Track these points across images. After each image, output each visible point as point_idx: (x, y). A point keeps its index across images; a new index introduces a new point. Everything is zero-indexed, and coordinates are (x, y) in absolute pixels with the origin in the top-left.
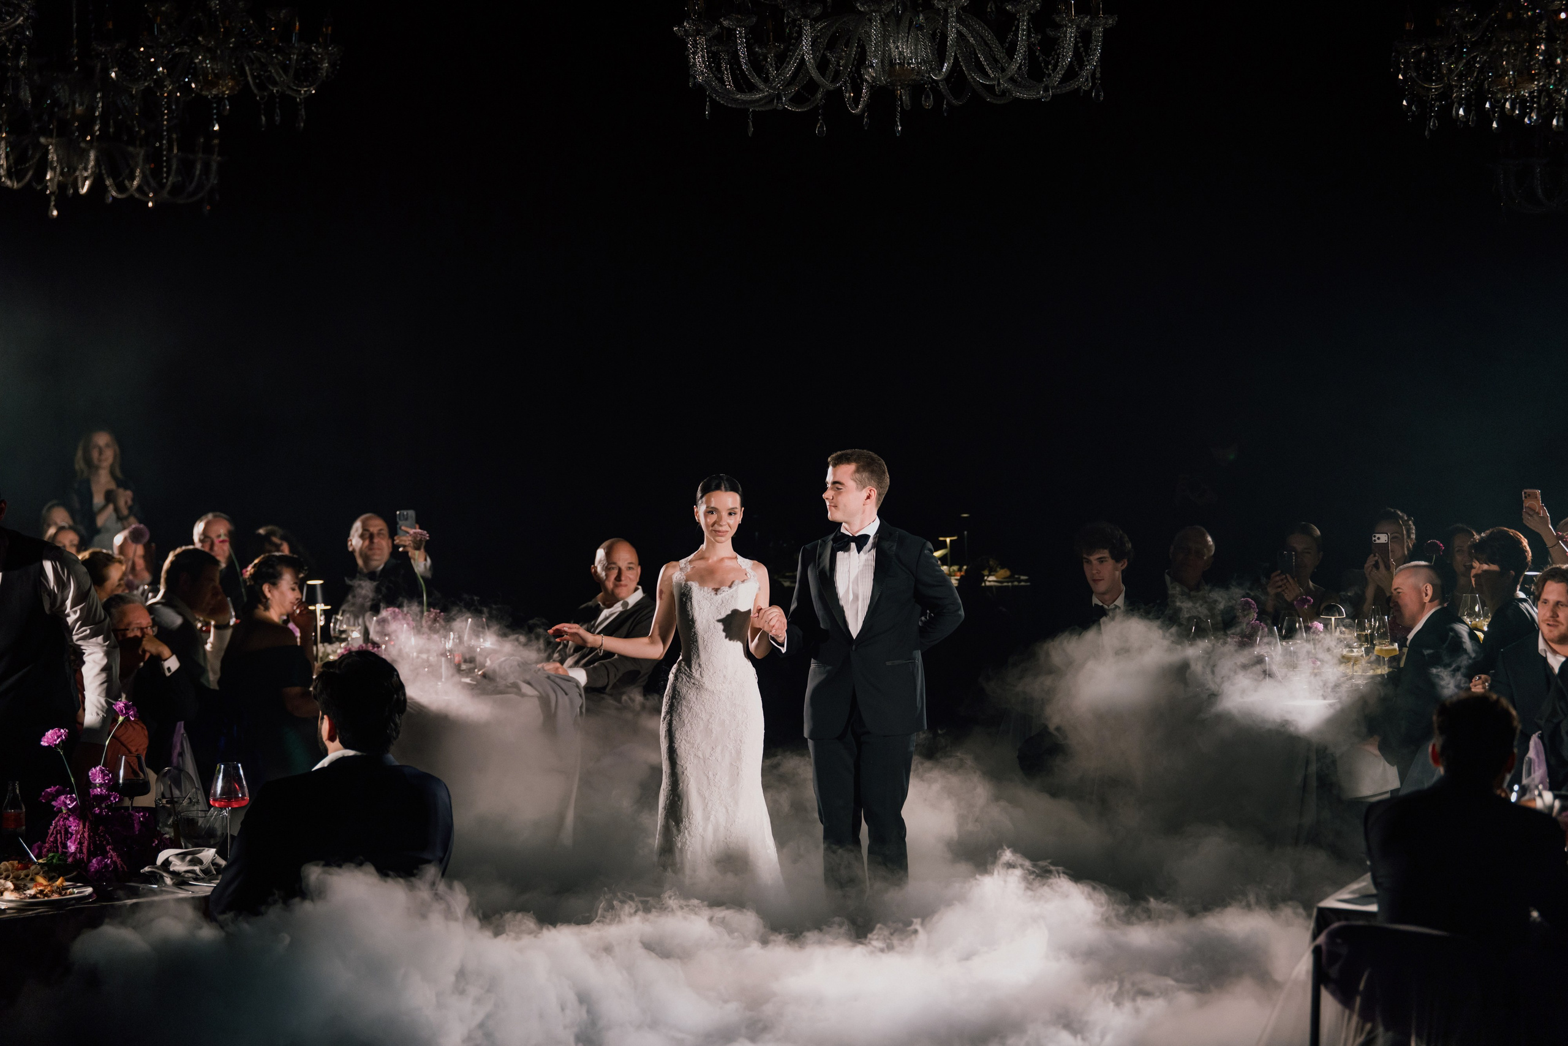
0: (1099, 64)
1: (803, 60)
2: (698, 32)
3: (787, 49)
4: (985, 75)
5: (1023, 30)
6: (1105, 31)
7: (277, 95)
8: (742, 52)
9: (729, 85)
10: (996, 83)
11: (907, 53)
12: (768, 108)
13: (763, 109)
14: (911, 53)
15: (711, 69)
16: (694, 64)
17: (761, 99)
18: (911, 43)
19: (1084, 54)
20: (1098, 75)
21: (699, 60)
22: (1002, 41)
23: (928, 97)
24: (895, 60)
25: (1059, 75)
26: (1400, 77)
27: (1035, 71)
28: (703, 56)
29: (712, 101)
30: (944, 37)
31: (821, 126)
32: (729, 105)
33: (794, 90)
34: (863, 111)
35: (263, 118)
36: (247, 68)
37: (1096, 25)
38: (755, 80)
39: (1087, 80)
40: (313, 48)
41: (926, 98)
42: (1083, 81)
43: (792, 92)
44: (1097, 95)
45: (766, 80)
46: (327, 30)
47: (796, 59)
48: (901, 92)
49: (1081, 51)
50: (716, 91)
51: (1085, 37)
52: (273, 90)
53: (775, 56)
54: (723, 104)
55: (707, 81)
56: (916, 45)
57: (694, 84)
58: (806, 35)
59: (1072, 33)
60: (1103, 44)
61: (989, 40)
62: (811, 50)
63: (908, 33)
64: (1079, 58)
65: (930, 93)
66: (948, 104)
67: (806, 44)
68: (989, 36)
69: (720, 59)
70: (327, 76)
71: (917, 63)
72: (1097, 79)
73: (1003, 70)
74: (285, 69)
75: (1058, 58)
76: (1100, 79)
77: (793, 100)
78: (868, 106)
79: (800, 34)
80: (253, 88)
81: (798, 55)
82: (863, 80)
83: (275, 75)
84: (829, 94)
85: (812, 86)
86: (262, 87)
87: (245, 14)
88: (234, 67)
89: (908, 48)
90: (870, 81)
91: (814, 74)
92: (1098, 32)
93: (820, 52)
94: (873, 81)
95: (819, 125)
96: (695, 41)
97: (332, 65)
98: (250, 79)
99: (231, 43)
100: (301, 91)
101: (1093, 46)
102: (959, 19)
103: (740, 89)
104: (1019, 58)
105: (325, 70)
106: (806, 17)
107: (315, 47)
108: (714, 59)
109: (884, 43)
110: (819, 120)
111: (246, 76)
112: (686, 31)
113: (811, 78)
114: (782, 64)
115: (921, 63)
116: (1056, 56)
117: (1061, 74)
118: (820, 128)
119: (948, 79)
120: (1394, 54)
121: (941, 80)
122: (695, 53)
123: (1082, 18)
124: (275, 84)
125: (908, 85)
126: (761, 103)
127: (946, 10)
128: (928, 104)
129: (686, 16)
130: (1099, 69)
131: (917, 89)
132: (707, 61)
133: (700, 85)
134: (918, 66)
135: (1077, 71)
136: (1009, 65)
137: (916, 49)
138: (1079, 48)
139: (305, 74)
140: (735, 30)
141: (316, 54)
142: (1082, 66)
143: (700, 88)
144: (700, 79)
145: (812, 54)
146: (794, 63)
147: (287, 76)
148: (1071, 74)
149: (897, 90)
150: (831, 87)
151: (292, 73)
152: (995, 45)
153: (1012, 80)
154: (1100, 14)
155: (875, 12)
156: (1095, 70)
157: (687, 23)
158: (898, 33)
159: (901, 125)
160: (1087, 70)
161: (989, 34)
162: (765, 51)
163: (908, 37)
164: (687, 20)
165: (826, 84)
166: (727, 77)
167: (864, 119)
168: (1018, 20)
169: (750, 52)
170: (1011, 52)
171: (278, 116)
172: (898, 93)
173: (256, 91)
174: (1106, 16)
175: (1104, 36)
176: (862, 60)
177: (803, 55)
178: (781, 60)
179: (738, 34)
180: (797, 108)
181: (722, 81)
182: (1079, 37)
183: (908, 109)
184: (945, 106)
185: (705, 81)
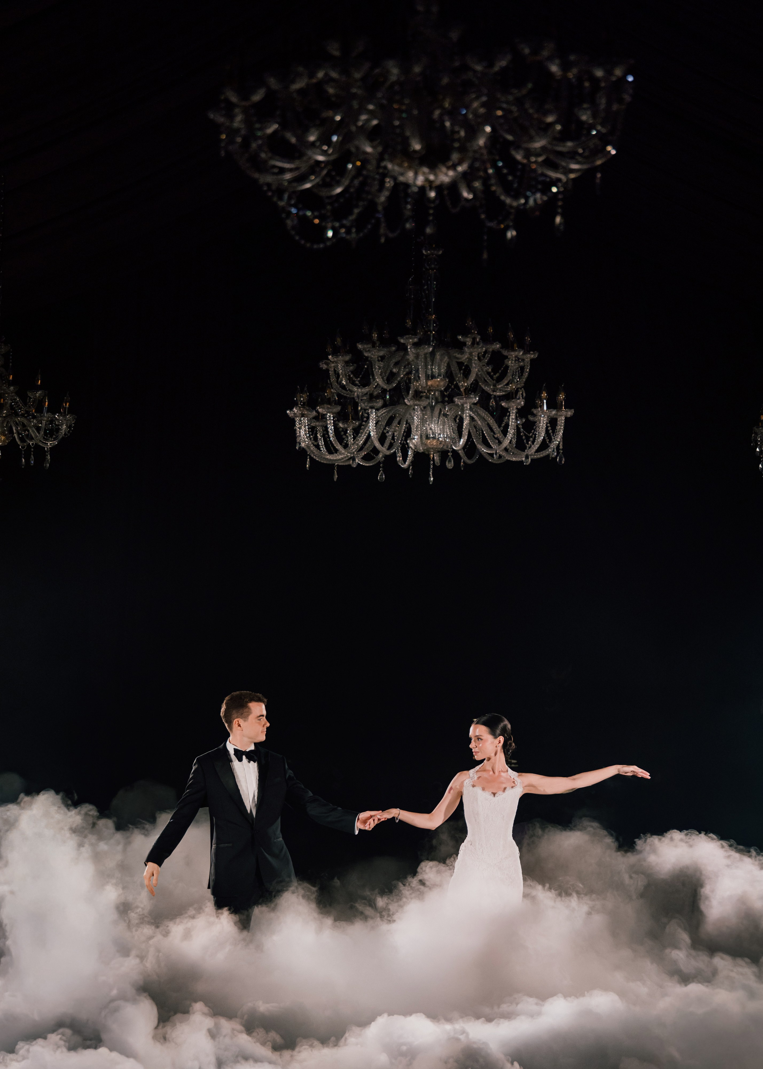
0: (562, 440)
1: (369, 436)
2: (303, 415)
3: (361, 425)
4: (489, 446)
5: (513, 419)
6: (566, 419)
7: (33, 446)
8: (331, 428)
9: (323, 448)
10: (494, 452)
11: (437, 430)
12: (347, 464)
13: (344, 464)
14: (440, 430)
15: (310, 439)
16: (300, 436)
17: (342, 459)
18: (440, 424)
19: (552, 434)
20: (561, 447)
21: (303, 433)
22: (499, 424)
23: (450, 461)
24: (430, 435)
25: (535, 447)
26: (758, 450)
27: (521, 445)
28: (305, 431)
29: (311, 458)
30: (462, 420)
31: (381, 475)
32: (322, 462)
33: (363, 453)
34: (409, 466)
35: (23, 460)
36: (14, 428)
37: (560, 416)
38: (339, 447)
39: (553, 451)
40: (56, 416)
41: (448, 462)
42: (551, 450)
43: (362, 455)
44: (560, 460)
45: (346, 446)
46: (66, 405)
47: (366, 433)
48: (433, 456)
49: (550, 433)
50: (313, 453)
51: (553, 422)
52: (30, 443)
53: (353, 429)
54: (318, 461)
55: (308, 446)
56: (444, 426)
57: (300, 447)
58: (372, 420)
59: (544, 421)
60: (565, 428)
61: (491, 423)
62: (376, 429)
63: (439, 418)
64: (549, 436)
65: (452, 459)
66: (464, 462)
67: (371, 425)
68: (491, 421)
69: (317, 431)
70: (65, 434)
71: (444, 437)
72: (560, 449)
73: (500, 443)
74: (38, 429)
75: (535, 437)
76: (562, 449)
77: (365, 458)
78: (413, 463)
79: (368, 418)
80: (17, 440)
81: (367, 431)
82: (409, 447)
83: (32, 433)
84: (386, 457)
85: (376, 451)
86: (22, 440)
87: (14, 394)
88: (5, 429)
89: (438, 427)
90: (414, 448)
91: (377, 444)
92: (561, 421)
93: (381, 429)
94: (415, 449)
95: (380, 474)
96: (300, 420)
97: (69, 427)
98: (16, 435)
99: (4, 414)
100: (48, 443)
101: (558, 427)
102: (471, 409)
103: (330, 452)
104: (509, 436)
105: (63, 431)
106: (372, 408)
107: (57, 416)
108: (312, 431)
109: (423, 424)
110: (380, 471)
111: (13, 433)
112: (295, 414)
113: (375, 447)
114: (357, 434)
115: (446, 438)
116: (533, 436)
117: (537, 447)
118: (381, 476)
119: (464, 448)
120: (753, 435)
121: (460, 450)
122: (300, 428)
123: (551, 411)
124: (32, 439)
125: (439, 452)
126: (343, 460)
127: (463, 405)
128: (450, 465)
129: (295, 404)
130: (561, 443)
131: (444, 454)
132: (308, 434)
133: (303, 448)
134: (444, 439)
135: (548, 444)
136: (504, 439)
137: (443, 428)
138: (549, 430)
139: (52, 432)
140: (326, 415)
141: (58, 420)
142: (551, 441)
143: (303, 451)
144: (303, 445)
145: (376, 432)
146: (364, 436)
147: (39, 433)
148: (544, 446)
149: (431, 454)
150: (388, 453)
151: (42, 433)
152: (495, 427)
153: (506, 450)
154: (562, 408)
155: (417, 406)
156: (559, 443)
157: (296, 409)
158: (432, 418)
159: (433, 477)
160: (554, 444)
161: (491, 419)
162: (346, 426)
163: (438, 421)
164: (296, 407)
165: (384, 450)
166: (321, 443)
167: (409, 471)
168: (509, 412)
169: (336, 429)
170: (505, 432)
171: (32, 460)
172: (431, 456)
173: (19, 443)
174: (567, 410)
175: (565, 422)
176: (408, 434)
177: (370, 432)
178: (357, 432)
179: (328, 417)
180: (366, 463)
181: (318, 447)
182: (549, 423)
183: (438, 465)
184: (462, 463)
185: (307, 446)
